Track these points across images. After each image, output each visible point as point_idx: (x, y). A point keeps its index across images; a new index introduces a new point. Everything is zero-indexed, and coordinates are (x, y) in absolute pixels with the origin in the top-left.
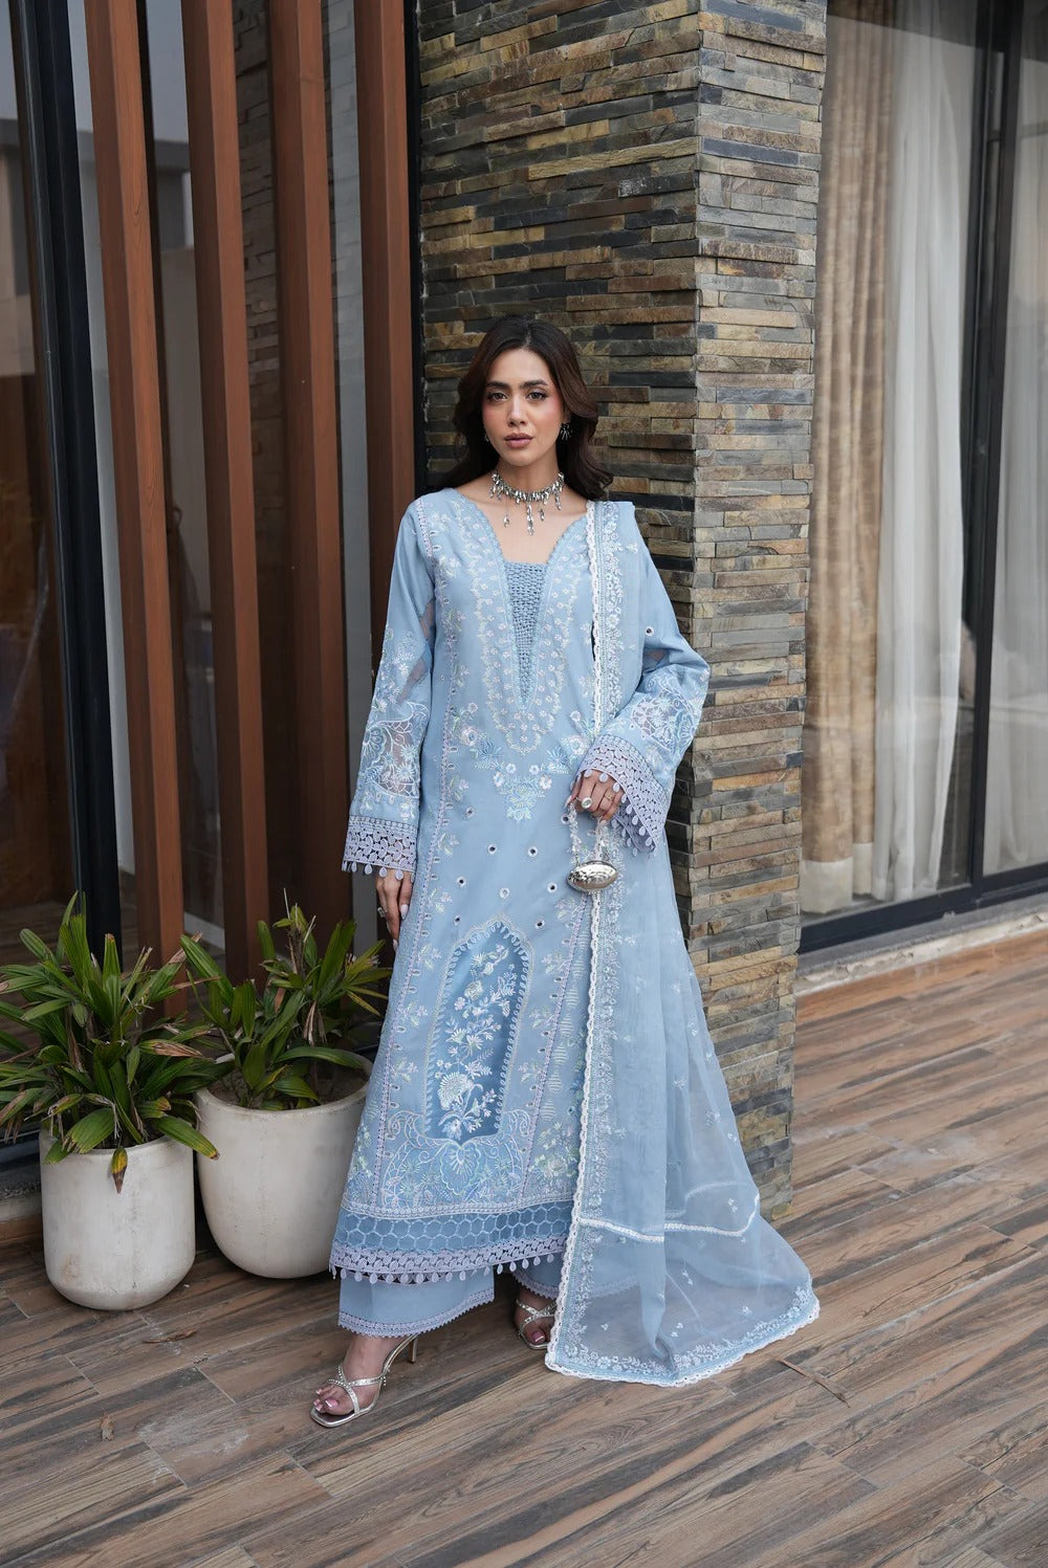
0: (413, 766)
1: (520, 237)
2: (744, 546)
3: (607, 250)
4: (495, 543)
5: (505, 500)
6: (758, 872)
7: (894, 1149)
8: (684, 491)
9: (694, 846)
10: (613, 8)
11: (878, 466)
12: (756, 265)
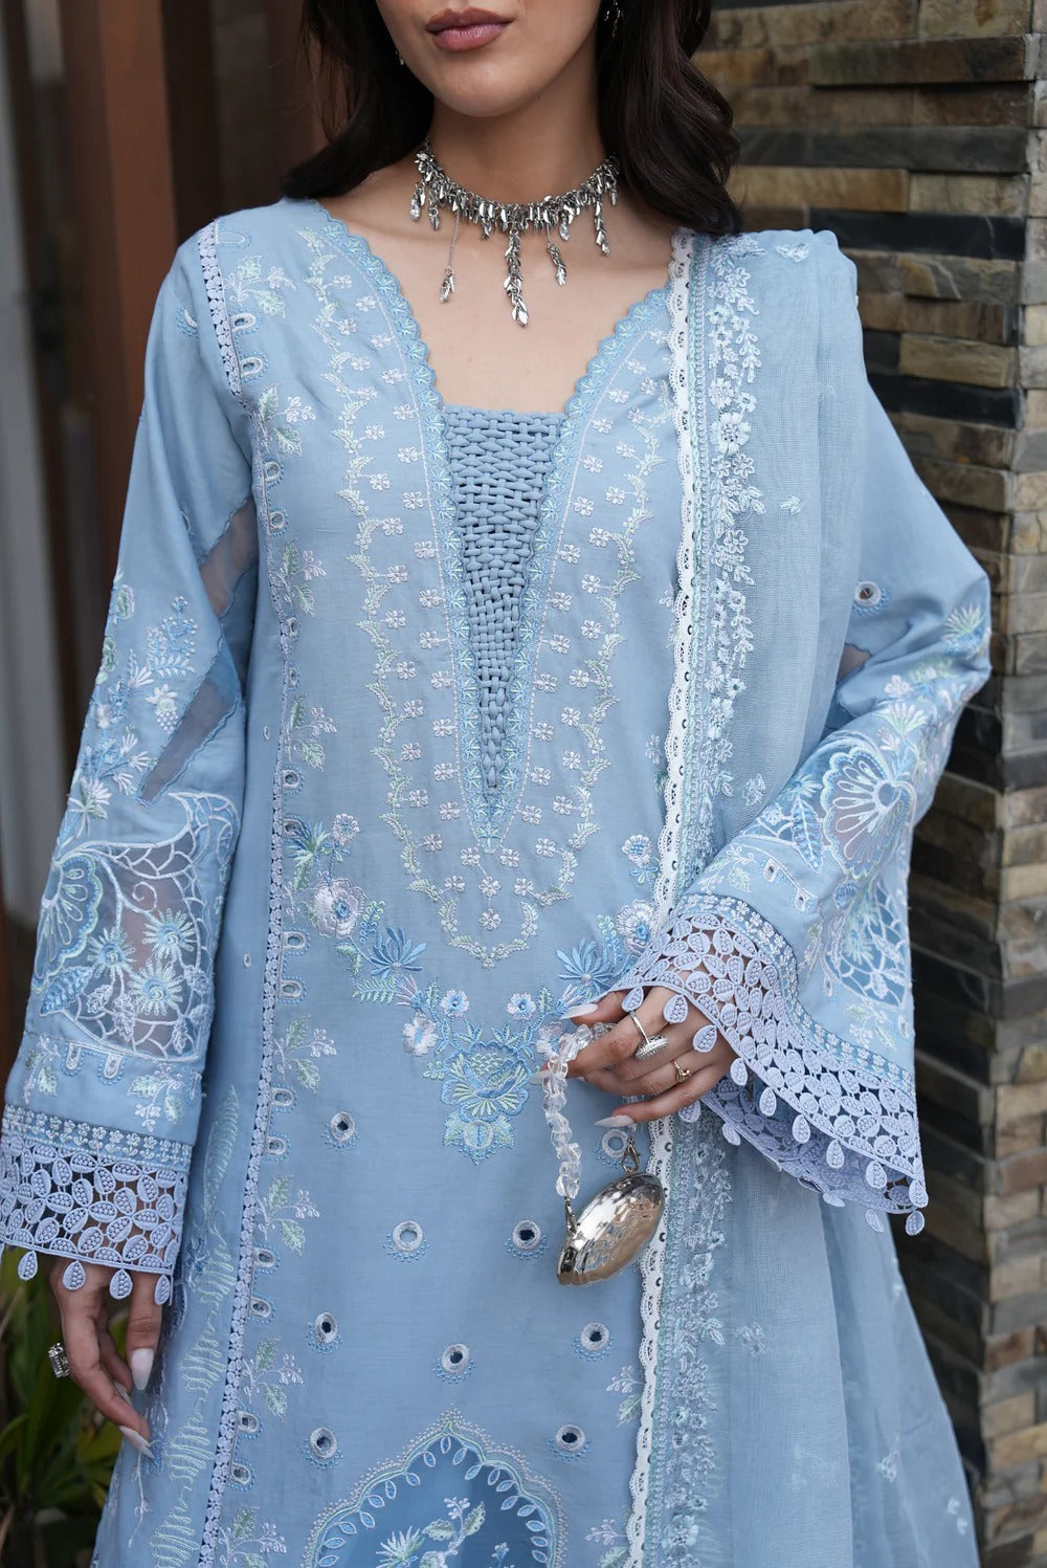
0: (179, 971)
4: (417, 351)
5: (449, 226)
8: (998, 201)
9: (1000, 1140)
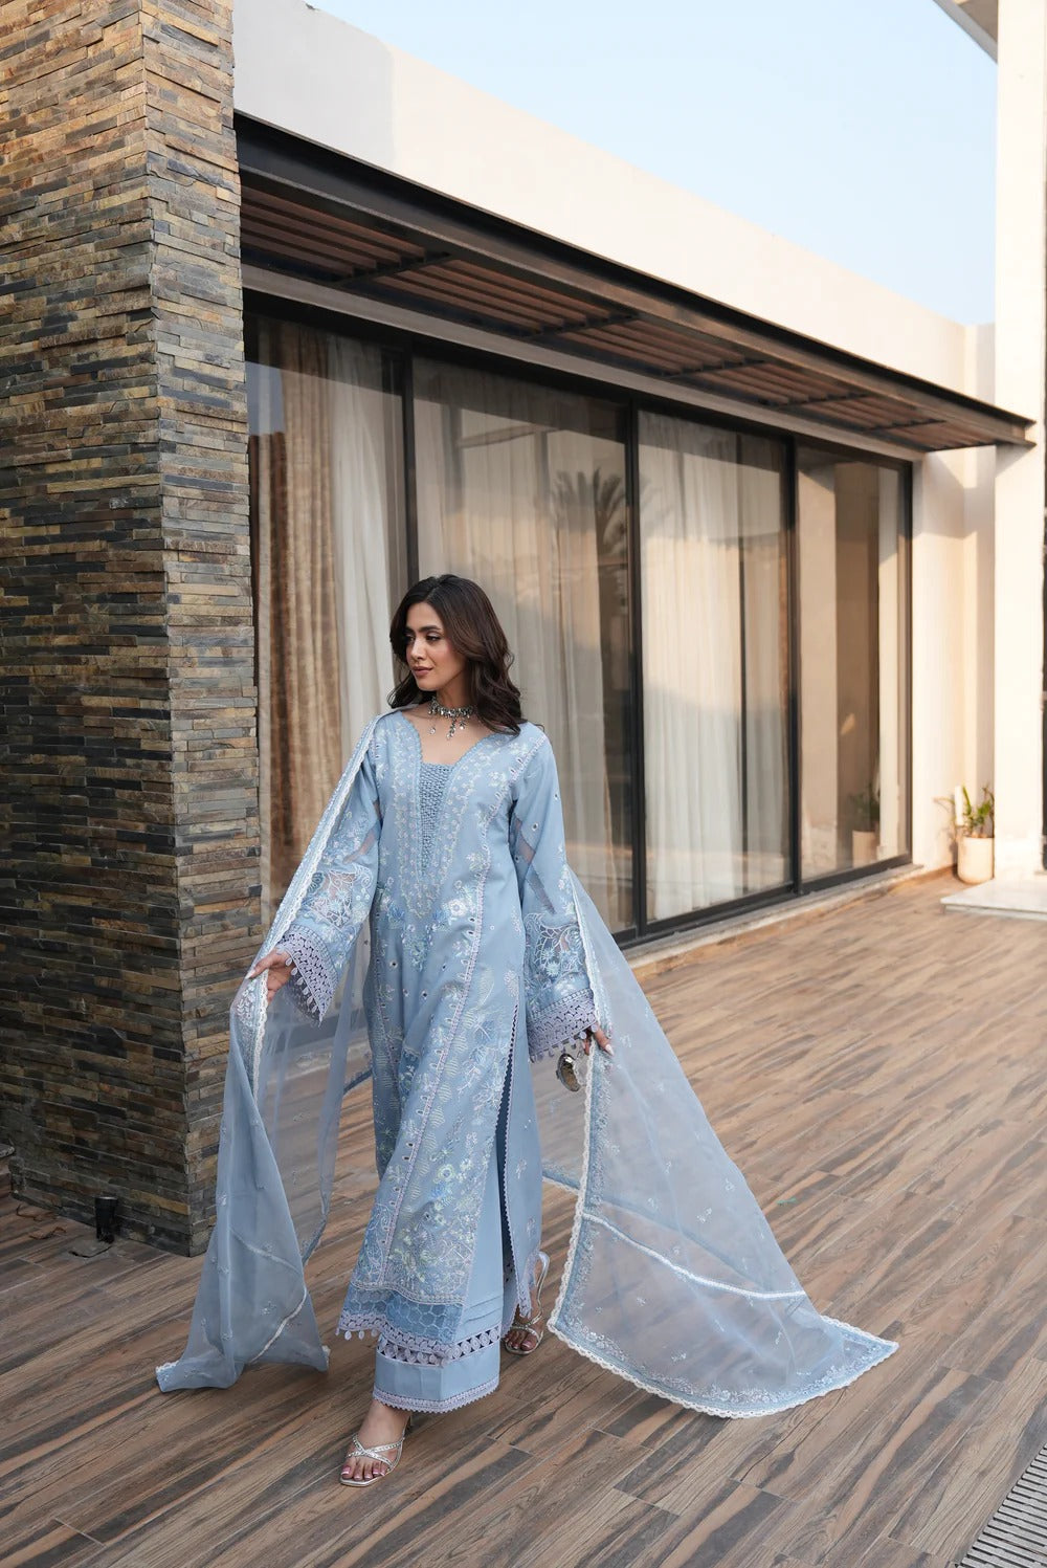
1: (43, 531)
2: (208, 743)
3: (104, 543)
6: (233, 972)
8: (163, 706)
9: (183, 954)
10: (101, 387)
11: (336, 686)
12: (207, 555)
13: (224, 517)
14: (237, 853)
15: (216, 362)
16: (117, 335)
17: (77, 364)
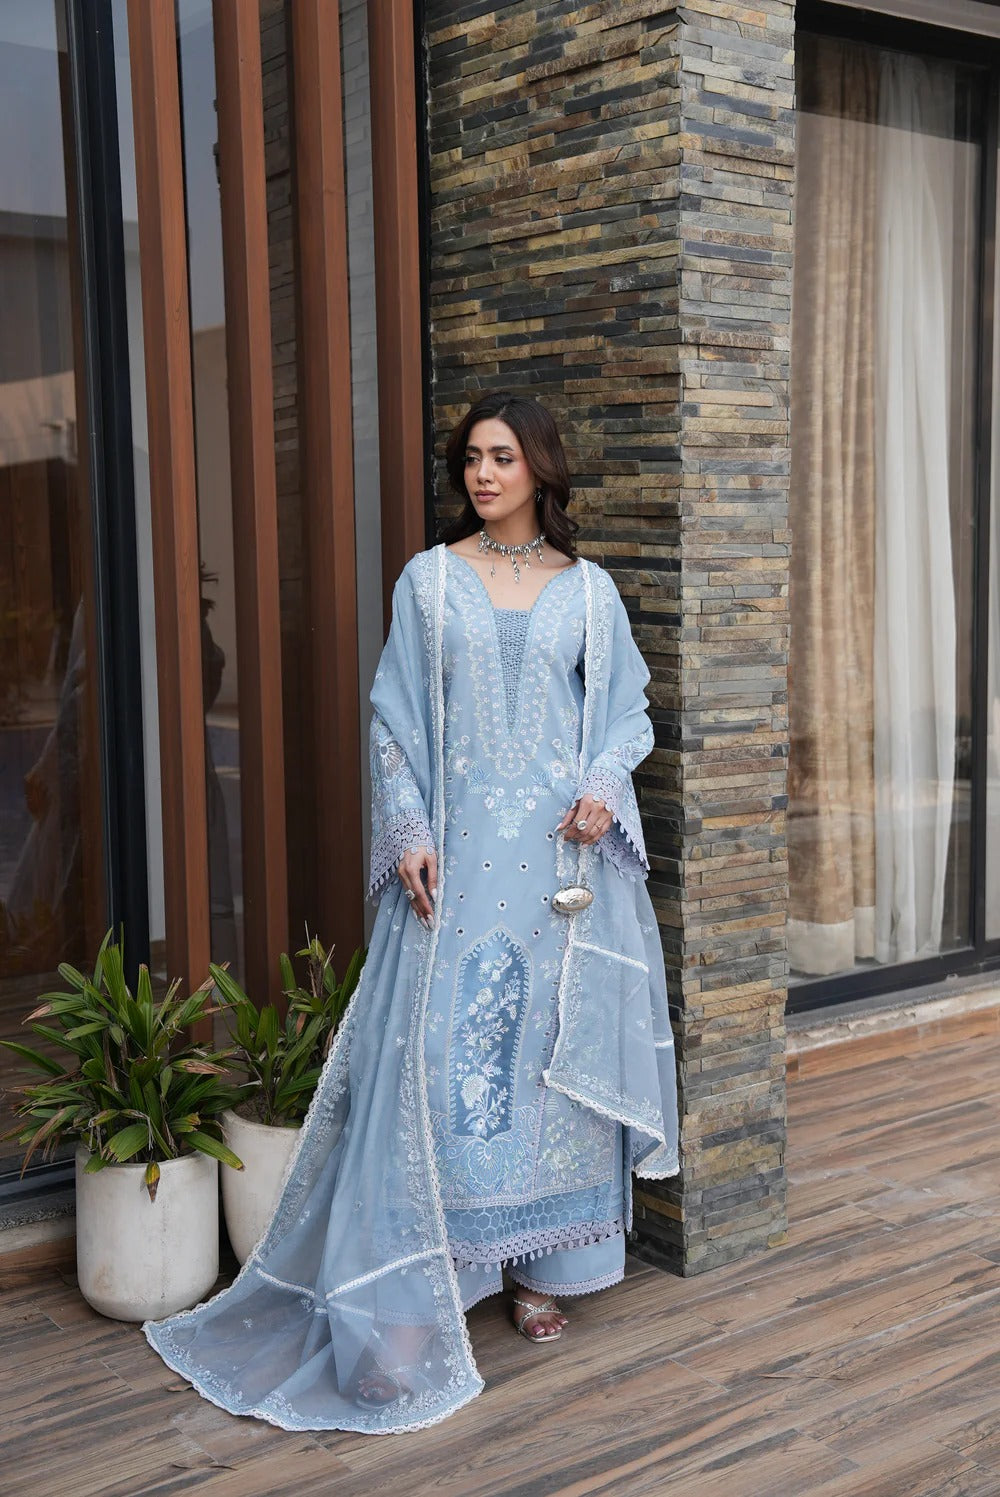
1: (522, 328)
2: (728, 603)
3: (600, 339)
4: (484, 592)
5: (491, 553)
6: (748, 907)
7: (889, 1189)
8: (671, 553)
9: (685, 881)
10: (604, 128)
11: (871, 538)
12: (735, 351)
13: (759, 299)
14: (758, 752)
15: (757, 81)
16: (629, 53)
17: (574, 98)
